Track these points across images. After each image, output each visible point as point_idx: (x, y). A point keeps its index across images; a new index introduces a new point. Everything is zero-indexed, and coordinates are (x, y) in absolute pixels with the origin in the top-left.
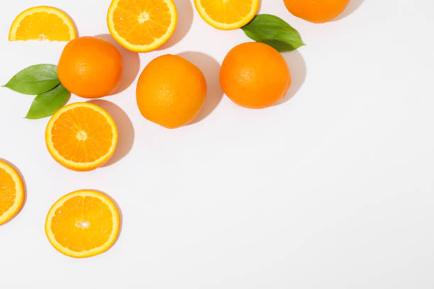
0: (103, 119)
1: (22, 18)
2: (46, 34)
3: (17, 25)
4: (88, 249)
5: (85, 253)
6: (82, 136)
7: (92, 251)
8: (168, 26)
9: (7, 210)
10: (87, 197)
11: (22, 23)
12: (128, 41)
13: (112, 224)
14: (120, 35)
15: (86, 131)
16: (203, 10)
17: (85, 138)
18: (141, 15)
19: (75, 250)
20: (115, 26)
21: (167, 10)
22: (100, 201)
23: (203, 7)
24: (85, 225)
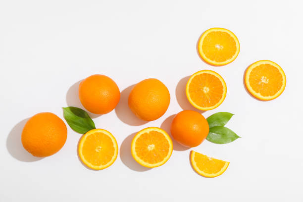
0: (192, 97)
1: (219, 173)
2: (208, 160)
3: (223, 170)
4: (220, 32)
5: (222, 31)
6: (206, 90)
7: (219, 30)
8: (139, 138)
9: (257, 67)
10: (212, 60)
11: (219, 170)
12: (164, 137)
13: (203, 41)
14: (167, 141)
15: (203, 92)
16: (115, 146)
17: (205, 88)
18: (152, 149)
19: (227, 33)
20: (169, 147)
21: (136, 148)
22: (206, 56)
23: (114, 148)
24: (218, 46)
